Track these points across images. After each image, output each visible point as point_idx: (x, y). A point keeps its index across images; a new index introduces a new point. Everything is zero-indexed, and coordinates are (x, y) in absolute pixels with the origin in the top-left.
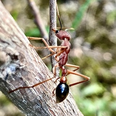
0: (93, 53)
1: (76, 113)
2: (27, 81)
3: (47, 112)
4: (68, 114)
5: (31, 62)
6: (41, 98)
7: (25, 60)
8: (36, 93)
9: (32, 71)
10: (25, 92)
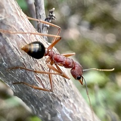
0: (92, 34)
1: (69, 84)
2: (8, 38)
3: (33, 79)
4: (58, 84)
5: (12, 14)
6: (26, 61)
7: (4, 10)
8: (19, 54)
9: (13, 26)
10: (5, 52)
